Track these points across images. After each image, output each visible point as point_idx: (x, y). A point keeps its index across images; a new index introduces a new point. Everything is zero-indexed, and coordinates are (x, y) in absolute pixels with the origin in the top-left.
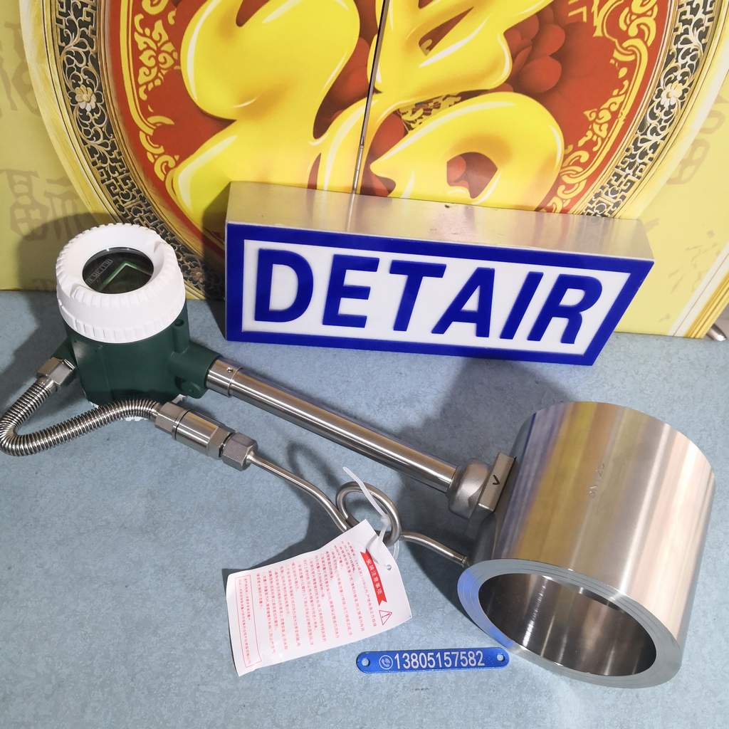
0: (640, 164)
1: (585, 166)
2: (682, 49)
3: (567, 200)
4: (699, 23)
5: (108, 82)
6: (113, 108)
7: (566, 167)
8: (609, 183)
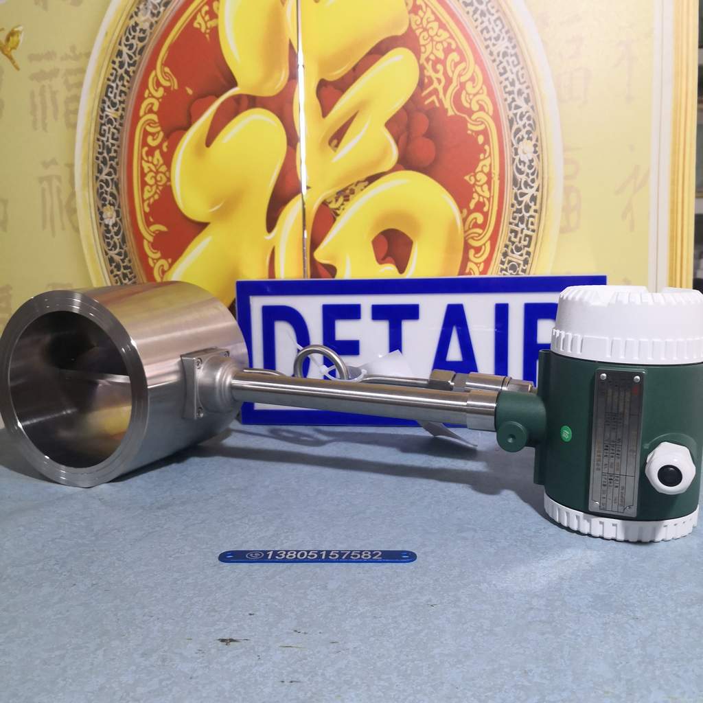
0: (529, 217)
2: (517, 113)
3: (480, 263)
5: (124, 200)
6: (127, 222)
7: (468, 231)
8: (510, 240)
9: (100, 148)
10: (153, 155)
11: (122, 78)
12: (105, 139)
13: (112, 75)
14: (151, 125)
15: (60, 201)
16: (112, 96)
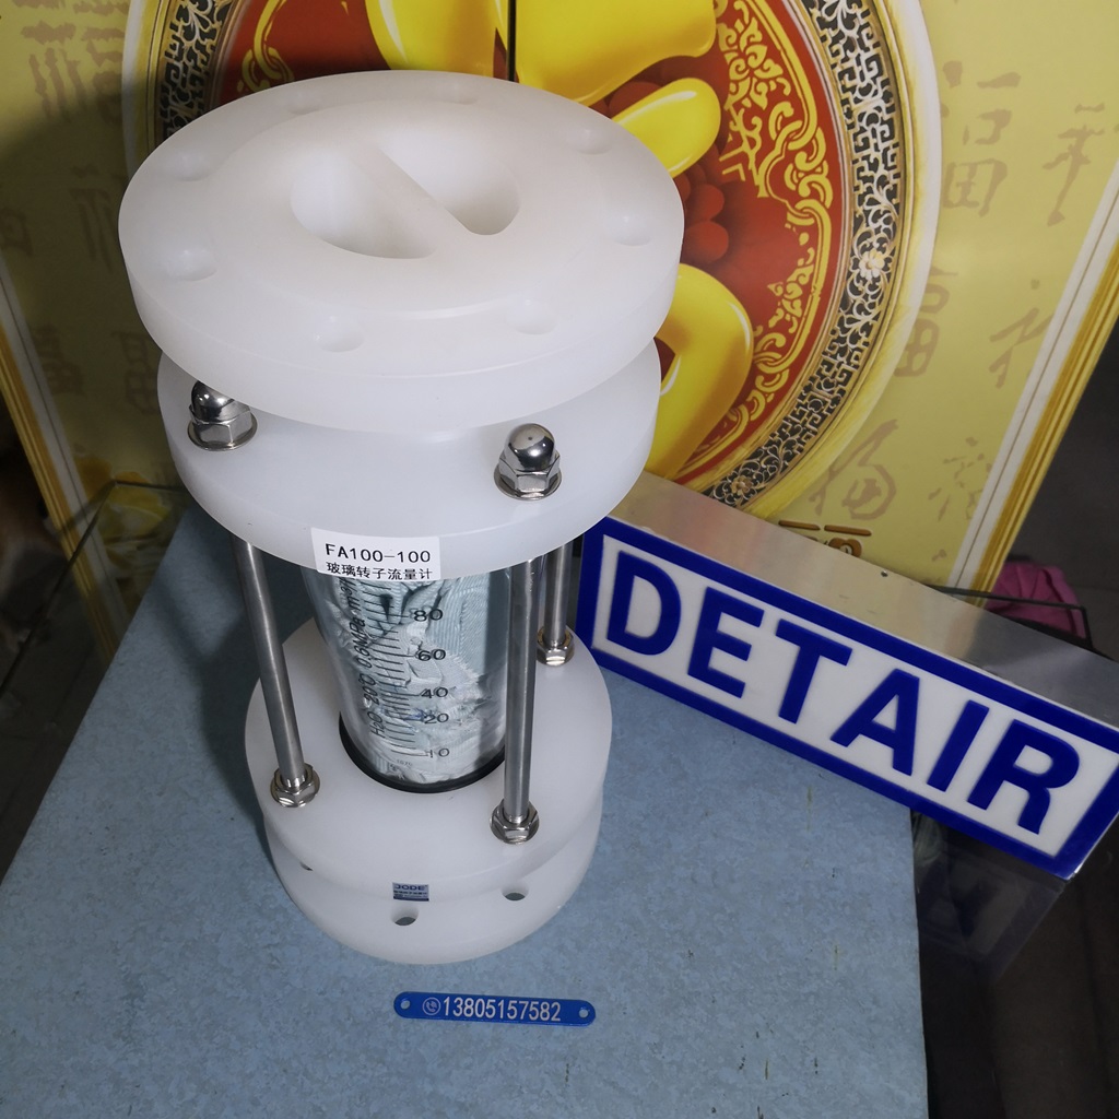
0: (854, 350)
1: (784, 351)
2: (870, 211)
3: (769, 394)
4: (883, 181)
7: (759, 353)
8: (819, 372)
11: (192, 55)
13: (173, 47)
16: (178, 82)
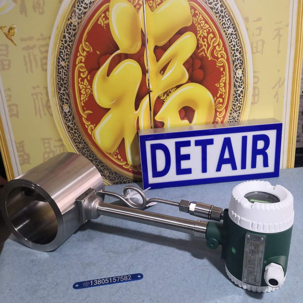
0: (240, 99)
1: (222, 103)
2: (236, 58)
3: (221, 118)
4: (237, 50)
5: (72, 101)
6: (74, 111)
7: (216, 105)
8: (233, 108)
9: (59, 79)
10: (84, 82)
11: (66, 48)
12: (61, 75)
13: (62, 46)
14: (82, 68)
15: (42, 103)
16: (62, 56)
